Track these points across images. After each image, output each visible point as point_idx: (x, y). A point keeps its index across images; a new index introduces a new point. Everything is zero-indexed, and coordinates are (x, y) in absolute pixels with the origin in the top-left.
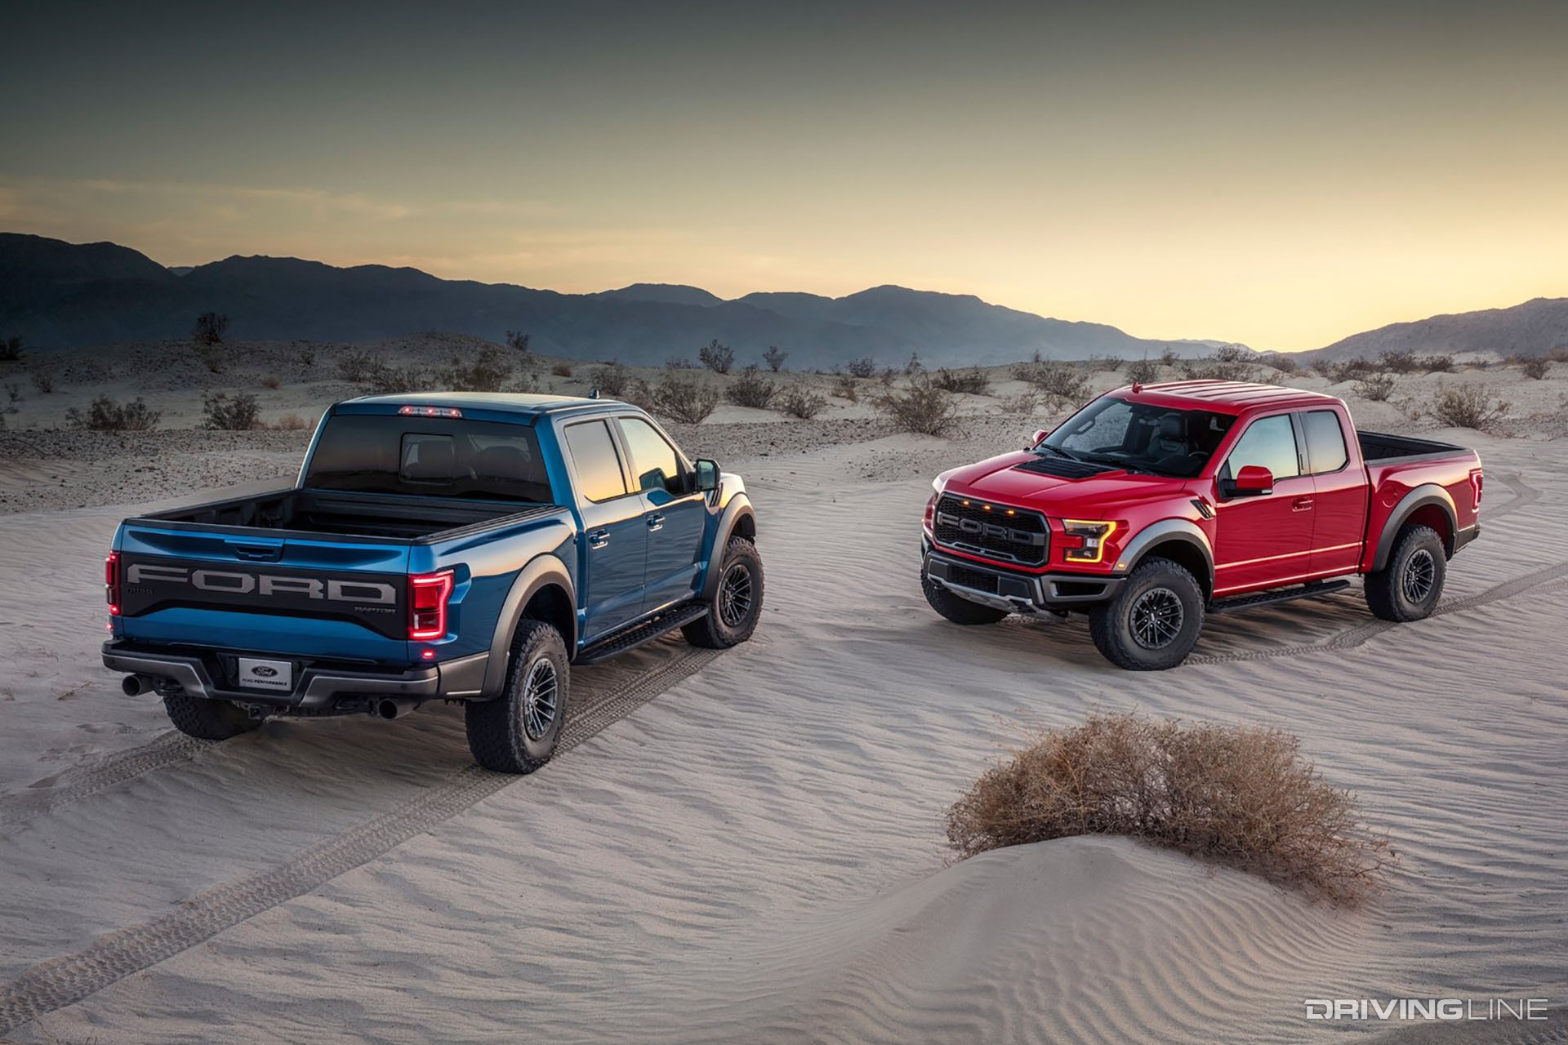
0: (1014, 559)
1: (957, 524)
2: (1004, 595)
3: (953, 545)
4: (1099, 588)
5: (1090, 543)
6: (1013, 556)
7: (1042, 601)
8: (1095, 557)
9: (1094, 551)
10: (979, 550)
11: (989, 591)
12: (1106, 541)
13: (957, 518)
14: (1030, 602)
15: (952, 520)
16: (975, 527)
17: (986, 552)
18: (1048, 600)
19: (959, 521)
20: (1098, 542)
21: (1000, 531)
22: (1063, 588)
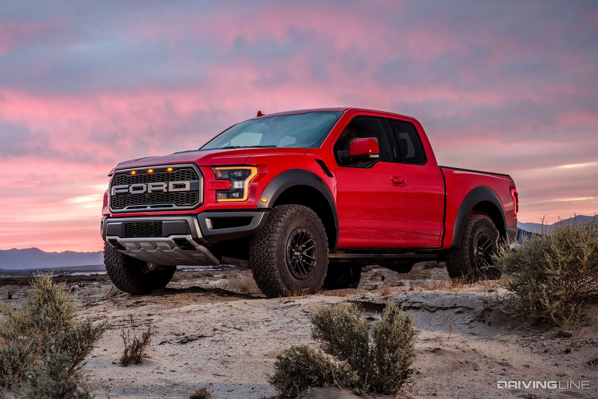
0: (175, 207)
1: (126, 191)
2: (168, 236)
3: (125, 209)
4: (247, 221)
5: (237, 185)
6: (173, 205)
7: (200, 236)
8: (241, 196)
9: (241, 191)
10: (146, 207)
11: (156, 236)
12: (250, 182)
13: (127, 186)
14: (189, 237)
15: (123, 188)
16: (141, 188)
17: (152, 207)
18: (205, 234)
19: (128, 188)
20: (243, 185)
21: (162, 186)
22: (217, 223)
